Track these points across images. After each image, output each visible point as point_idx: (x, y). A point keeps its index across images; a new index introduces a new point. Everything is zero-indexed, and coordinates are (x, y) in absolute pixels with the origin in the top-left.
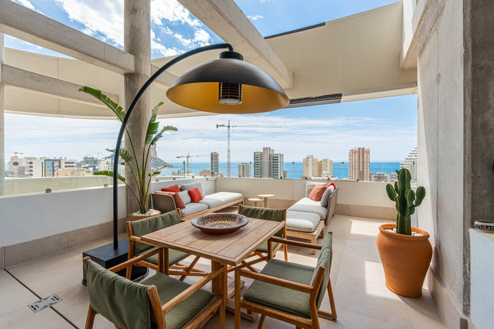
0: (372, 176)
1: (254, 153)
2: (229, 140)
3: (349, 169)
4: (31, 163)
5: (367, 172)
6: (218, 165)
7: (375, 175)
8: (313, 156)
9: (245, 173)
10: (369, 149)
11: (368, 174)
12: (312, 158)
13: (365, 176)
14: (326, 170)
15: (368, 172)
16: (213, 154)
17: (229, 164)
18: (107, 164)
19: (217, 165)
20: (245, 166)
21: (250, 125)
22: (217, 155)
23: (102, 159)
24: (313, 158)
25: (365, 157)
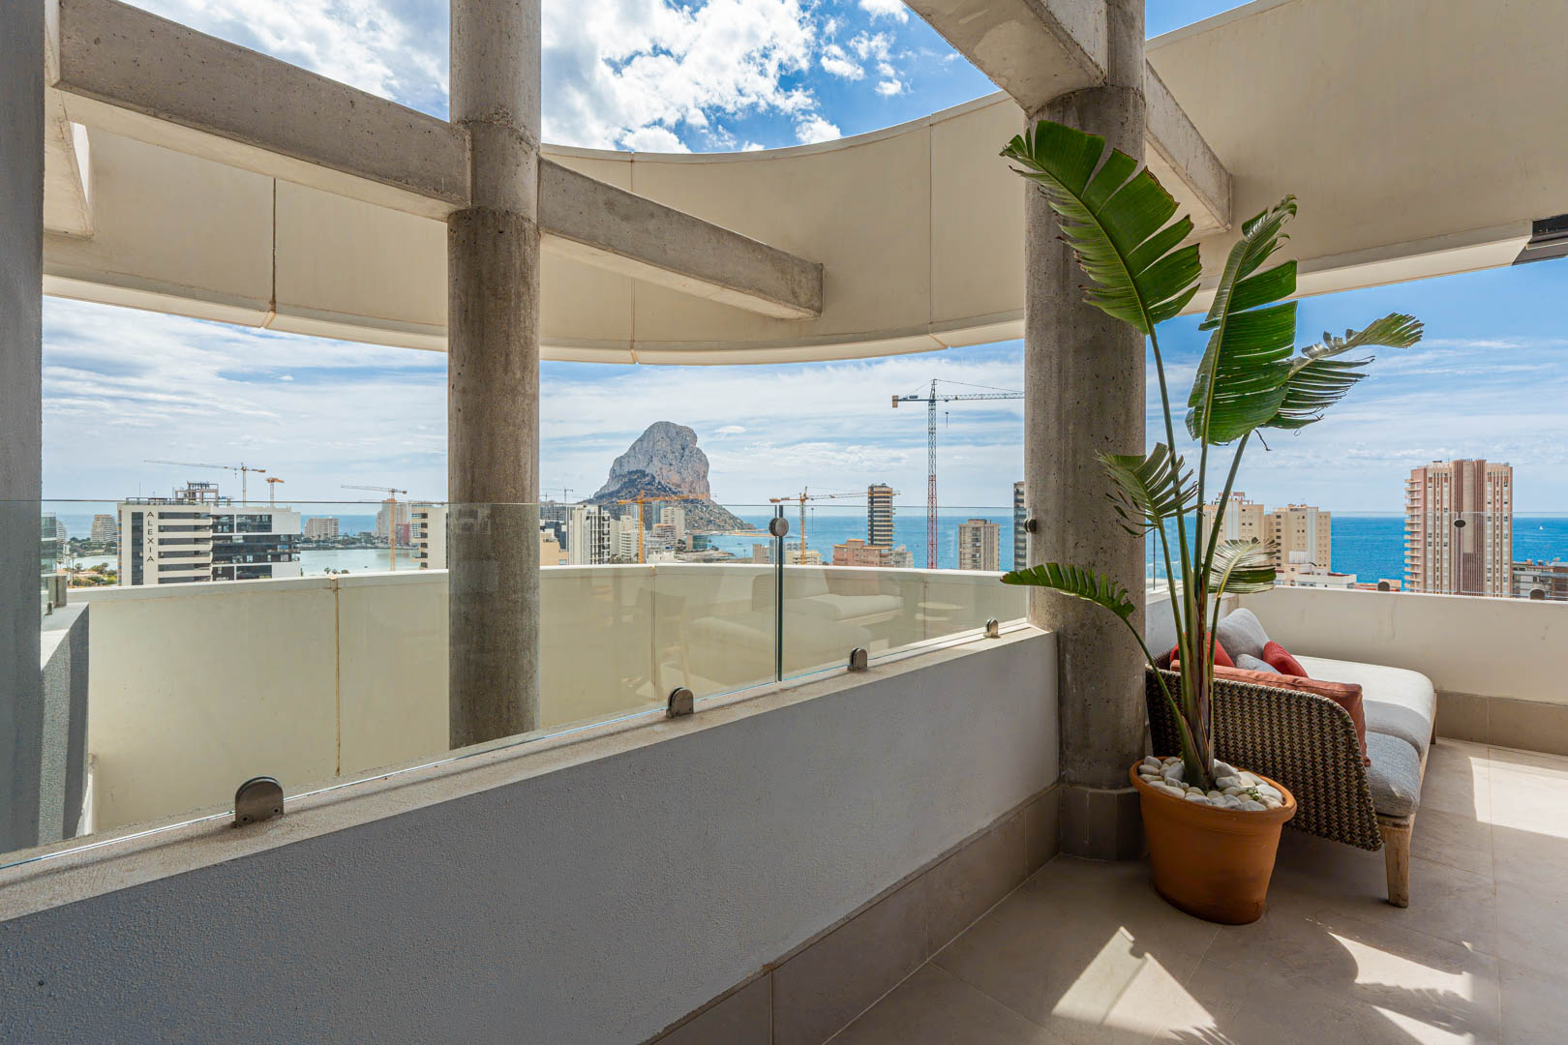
0: (1526, 577)
1: (1016, 485)
2: (932, 444)
3: (1407, 545)
4: (424, 516)
5: (1497, 556)
6: (892, 526)
7: (1537, 573)
8: (1243, 494)
9: (982, 551)
10: (1507, 465)
11: (1505, 567)
12: (1241, 502)
13: (1489, 575)
14: (1303, 547)
15: (1506, 558)
16: (875, 490)
17: (932, 520)
18: (588, 518)
19: (888, 526)
20: (982, 529)
21: (1004, 392)
22: (888, 492)
23: (577, 506)
24: (1245, 503)
25: (1489, 497)
